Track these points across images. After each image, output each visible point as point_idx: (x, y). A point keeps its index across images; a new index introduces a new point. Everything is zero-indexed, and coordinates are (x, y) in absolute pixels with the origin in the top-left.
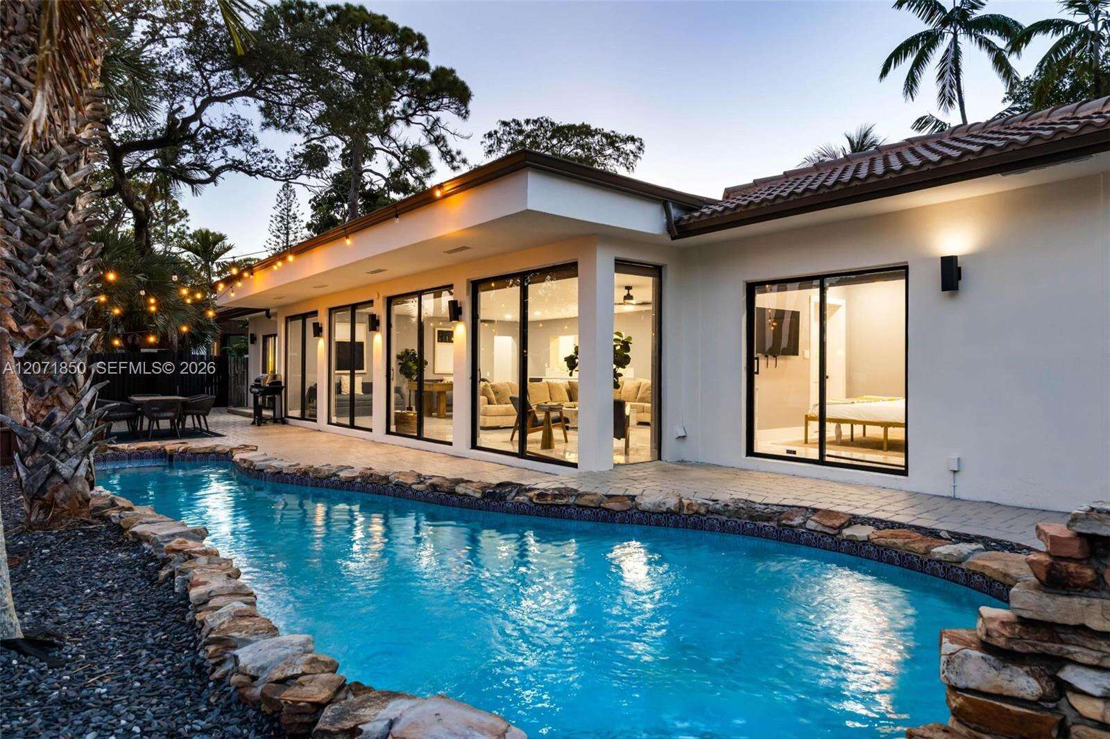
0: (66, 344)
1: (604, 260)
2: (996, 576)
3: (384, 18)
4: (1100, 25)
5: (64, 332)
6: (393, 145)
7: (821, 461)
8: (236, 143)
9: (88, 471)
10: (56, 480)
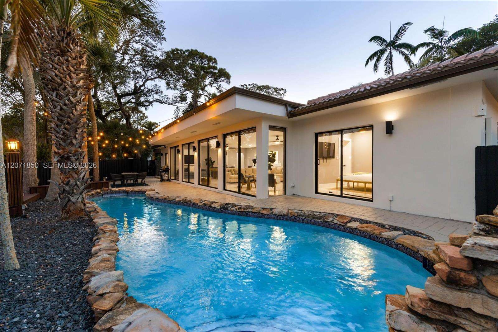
0: (73, 156)
1: (264, 126)
2: (409, 247)
3: (203, 53)
4: (443, 43)
5: (73, 152)
6: (207, 93)
7: (341, 196)
8: (157, 93)
9: (82, 200)
10: (70, 203)
